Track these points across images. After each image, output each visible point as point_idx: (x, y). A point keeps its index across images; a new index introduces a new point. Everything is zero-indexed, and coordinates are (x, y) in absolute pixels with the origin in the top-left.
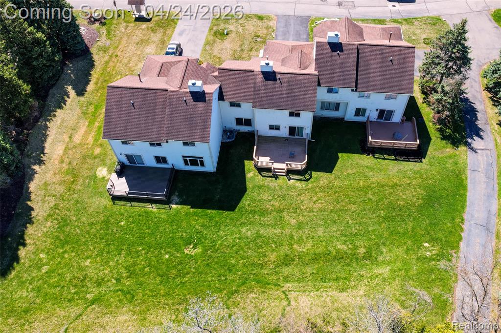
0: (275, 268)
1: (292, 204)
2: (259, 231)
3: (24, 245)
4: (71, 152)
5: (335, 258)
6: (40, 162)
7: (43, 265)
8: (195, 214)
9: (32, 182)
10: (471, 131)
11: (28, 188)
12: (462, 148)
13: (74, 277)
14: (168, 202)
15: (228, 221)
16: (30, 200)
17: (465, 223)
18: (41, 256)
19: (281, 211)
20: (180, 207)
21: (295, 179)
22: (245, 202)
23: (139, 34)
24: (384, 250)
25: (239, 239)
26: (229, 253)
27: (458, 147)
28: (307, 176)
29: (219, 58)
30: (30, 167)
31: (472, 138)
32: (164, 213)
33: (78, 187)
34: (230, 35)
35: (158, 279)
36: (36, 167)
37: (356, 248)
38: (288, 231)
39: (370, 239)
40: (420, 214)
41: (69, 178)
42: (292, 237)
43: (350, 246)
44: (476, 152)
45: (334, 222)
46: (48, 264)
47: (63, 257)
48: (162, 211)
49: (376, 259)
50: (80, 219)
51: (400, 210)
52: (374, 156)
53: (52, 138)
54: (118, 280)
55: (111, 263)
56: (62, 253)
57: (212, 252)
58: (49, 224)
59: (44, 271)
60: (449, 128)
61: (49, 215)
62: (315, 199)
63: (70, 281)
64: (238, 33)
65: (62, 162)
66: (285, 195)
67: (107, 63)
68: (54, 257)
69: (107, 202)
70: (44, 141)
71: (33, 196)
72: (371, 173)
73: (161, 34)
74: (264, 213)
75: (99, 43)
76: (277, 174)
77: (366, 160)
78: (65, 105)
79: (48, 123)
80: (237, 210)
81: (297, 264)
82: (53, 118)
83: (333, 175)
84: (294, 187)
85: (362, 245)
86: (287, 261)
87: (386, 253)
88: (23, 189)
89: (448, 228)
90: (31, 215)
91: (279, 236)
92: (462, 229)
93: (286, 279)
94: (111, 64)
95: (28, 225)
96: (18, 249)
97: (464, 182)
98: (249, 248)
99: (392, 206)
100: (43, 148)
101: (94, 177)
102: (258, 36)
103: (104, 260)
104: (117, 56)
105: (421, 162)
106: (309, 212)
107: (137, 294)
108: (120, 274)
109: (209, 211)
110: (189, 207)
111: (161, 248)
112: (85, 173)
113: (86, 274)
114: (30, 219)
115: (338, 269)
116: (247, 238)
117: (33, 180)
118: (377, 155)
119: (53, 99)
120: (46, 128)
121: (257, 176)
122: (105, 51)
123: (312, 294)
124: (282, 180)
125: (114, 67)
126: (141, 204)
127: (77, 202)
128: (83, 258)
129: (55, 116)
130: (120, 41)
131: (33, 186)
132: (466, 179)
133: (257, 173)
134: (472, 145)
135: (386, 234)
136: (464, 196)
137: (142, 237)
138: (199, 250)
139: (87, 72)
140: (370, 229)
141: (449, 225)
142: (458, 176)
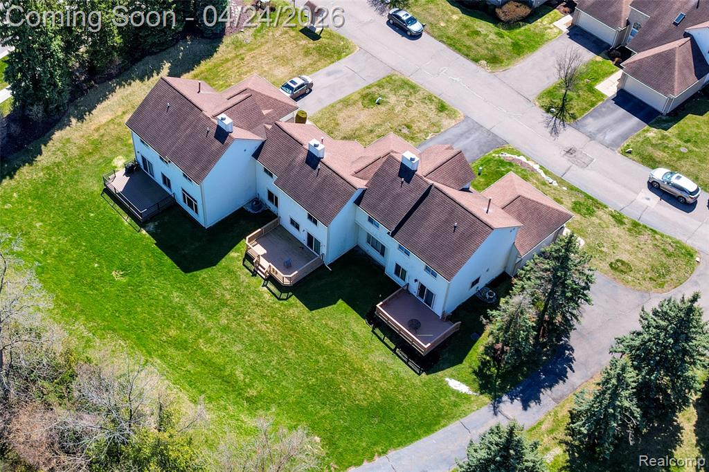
0: (165, 342)
1: (241, 307)
2: (186, 305)
3: (12, 177)
4: (112, 126)
5: (222, 377)
6: (81, 118)
7: (9, 202)
8: (153, 252)
9: (59, 131)
10: (522, 392)
11: (53, 134)
12: (486, 399)
13: (20, 228)
14: (142, 224)
15: (171, 277)
16: (45, 145)
17: (383, 458)
18: (15, 195)
19: (224, 304)
20: (148, 235)
21: (269, 289)
22: (203, 274)
23: (288, 49)
24: (274, 410)
25: (164, 297)
26: (144, 301)
27: (482, 394)
28: (284, 296)
29: (338, 124)
30: (69, 117)
31: (512, 400)
32: (130, 231)
33: (89, 161)
34: (379, 106)
35: (73, 276)
36: (74, 121)
37: (250, 386)
38: (210, 324)
39: (272, 391)
40: (348, 411)
41: (90, 148)
42: (207, 332)
43: (247, 380)
44: (495, 414)
45: (258, 351)
46: (13, 204)
47: (27, 207)
48: (131, 228)
49: (257, 409)
50: (66, 187)
51: (334, 393)
52: (373, 329)
53: (109, 103)
54: (45, 253)
55: (53, 238)
56: (29, 204)
57: (131, 289)
58: (41, 174)
59: (6, 207)
60: (498, 369)
61: (47, 168)
62: (266, 319)
63: (15, 228)
64: (392, 109)
65: (97, 130)
66: (243, 295)
67: (227, 60)
68: (21, 202)
69: (98, 188)
70: (99, 101)
71: (50, 144)
72: (351, 342)
73: (309, 62)
74: (208, 294)
75: (240, 36)
76: (258, 272)
77: (361, 326)
78: (148, 79)
79: (118, 87)
80: (189, 274)
81: (186, 355)
82: (126, 85)
83: (310, 315)
84: (260, 296)
85: (259, 389)
86: (181, 345)
87: (271, 414)
88: (48, 131)
89: (358, 445)
90: (35, 157)
91: (197, 322)
92: (371, 459)
93: (162, 357)
94: (229, 64)
95: (27, 164)
96: (5, 178)
97: (437, 427)
98: (163, 311)
99: (330, 383)
100: (95, 107)
101: (108, 161)
102: (408, 127)
103: (51, 232)
104: (243, 59)
105: (419, 374)
106: (248, 325)
107: (48, 273)
108: (51, 250)
109: (166, 257)
110: (155, 242)
111: (99, 256)
112: (106, 153)
113: (29, 232)
114: (33, 160)
115: (214, 387)
116: (171, 302)
117: (62, 130)
118: (377, 331)
119: (142, 67)
120: (113, 90)
121: (239, 261)
122: (237, 47)
123: (166, 382)
124: (257, 282)
125: (228, 69)
126: (121, 210)
127: (77, 172)
128: (38, 218)
129: (130, 84)
130: (262, 44)
131: (57, 135)
132: (443, 426)
133: (241, 258)
134: (501, 405)
135: (292, 399)
136: (416, 437)
137: (94, 236)
138: (124, 280)
139: (198, 58)
140: (284, 383)
141: (364, 444)
142: (439, 416)
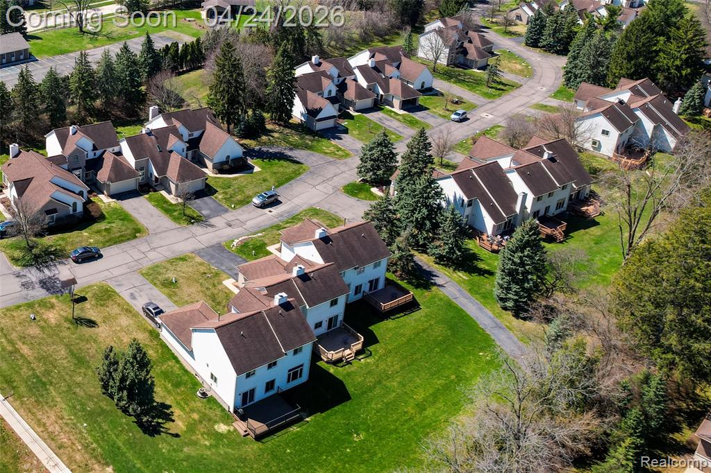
1: (380, 374)
2: (383, 401)
8: (329, 415)
10: (427, 275)
12: (434, 288)
14: (300, 419)
15: (356, 407)
17: (486, 330)
19: (379, 382)
20: (312, 417)
21: (363, 358)
22: (351, 390)
25: (378, 412)
26: (383, 424)
27: (430, 289)
31: (432, 279)
32: (307, 428)
34: (179, 282)
35: (363, 466)
38: (399, 391)
39: (450, 368)
40: (457, 339)
42: (406, 393)
43: (444, 379)
44: (444, 287)
45: (418, 370)
48: (304, 427)
51: (444, 342)
52: (390, 319)
57: (373, 430)
60: (413, 279)
62: (390, 364)
64: (183, 278)
66: (369, 372)
72: (402, 330)
73: (115, 306)
74: (371, 389)
76: (348, 360)
77: (389, 324)
80: (352, 397)
83: (382, 343)
84: (368, 363)
85: (450, 374)
86: (421, 408)
89: (480, 338)
91: (399, 397)
92: (488, 335)
97: (459, 308)
98: (391, 414)
99: (437, 343)
101: (221, 435)
102: (205, 273)
105: (421, 308)
106: (397, 373)
109: (336, 408)
110: (319, 413)
111: (338, 448)
116: (382, 409)
121: (337, 369)
124: (355, 363)
132: (457, 305)
133: (335, 367)
134: (437, 283)
136: (468, 316)
137: (315, 450)
138: (363, 434)
142: (450, 305)
